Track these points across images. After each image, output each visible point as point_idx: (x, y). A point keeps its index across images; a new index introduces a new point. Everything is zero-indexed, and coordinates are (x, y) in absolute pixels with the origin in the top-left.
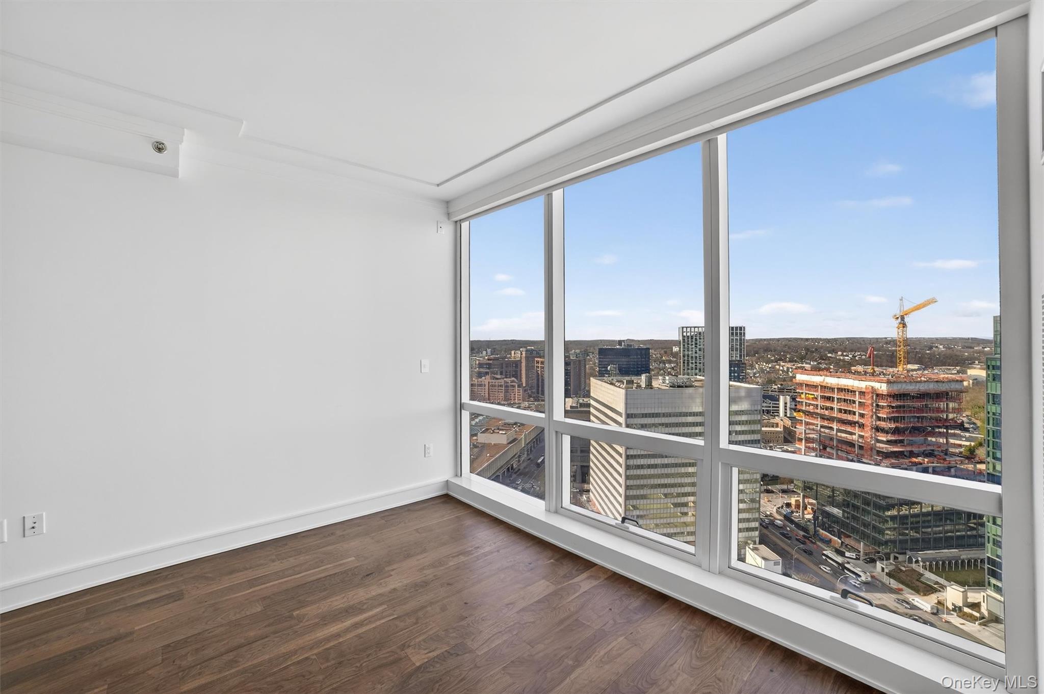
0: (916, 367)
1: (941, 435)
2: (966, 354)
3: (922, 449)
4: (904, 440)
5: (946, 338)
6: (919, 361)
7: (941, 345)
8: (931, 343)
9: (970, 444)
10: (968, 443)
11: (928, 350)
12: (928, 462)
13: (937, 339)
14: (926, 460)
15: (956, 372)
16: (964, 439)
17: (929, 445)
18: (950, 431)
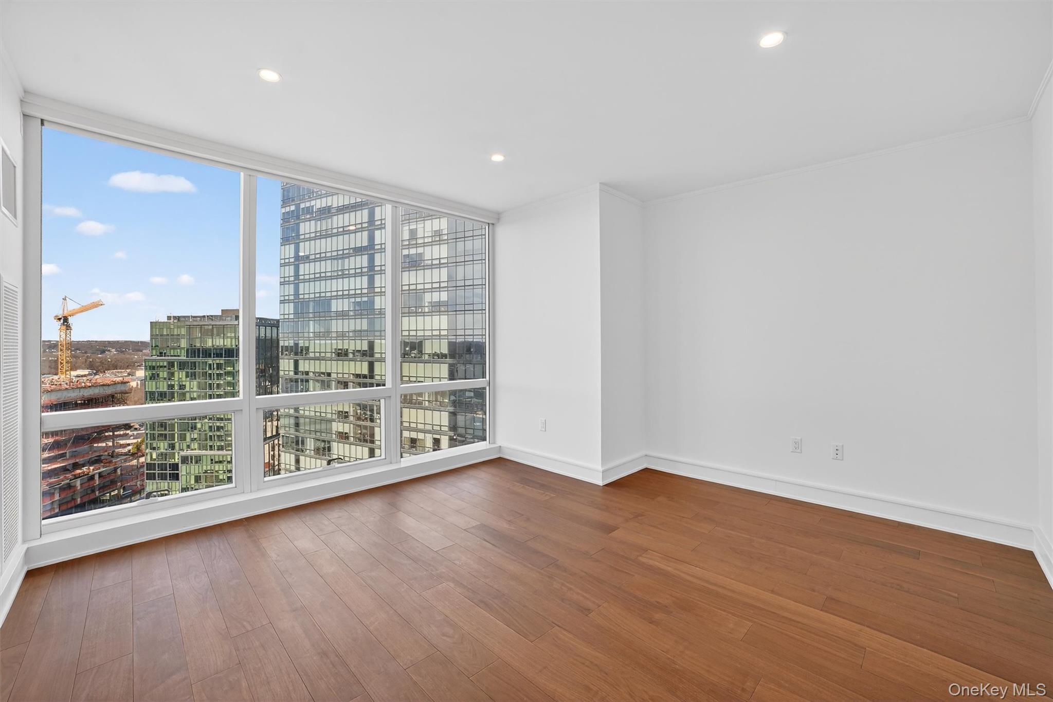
0: (86, 372)
1: (107, 438)
2: (136, 357)
3: (87, 458)
4: (66, 453)
5: (118, 341)
6: (91, 366)
7: (113, 348)
8: (103, 347)
9: (138, 441)
10: (135, 441)
11: (100, 354)
12: (93, 470)
13: (109, 342)
14: (91, 468)
15: (126, 374)
16: (132, 438)
17: (95, 451)
18: (116, 433)
